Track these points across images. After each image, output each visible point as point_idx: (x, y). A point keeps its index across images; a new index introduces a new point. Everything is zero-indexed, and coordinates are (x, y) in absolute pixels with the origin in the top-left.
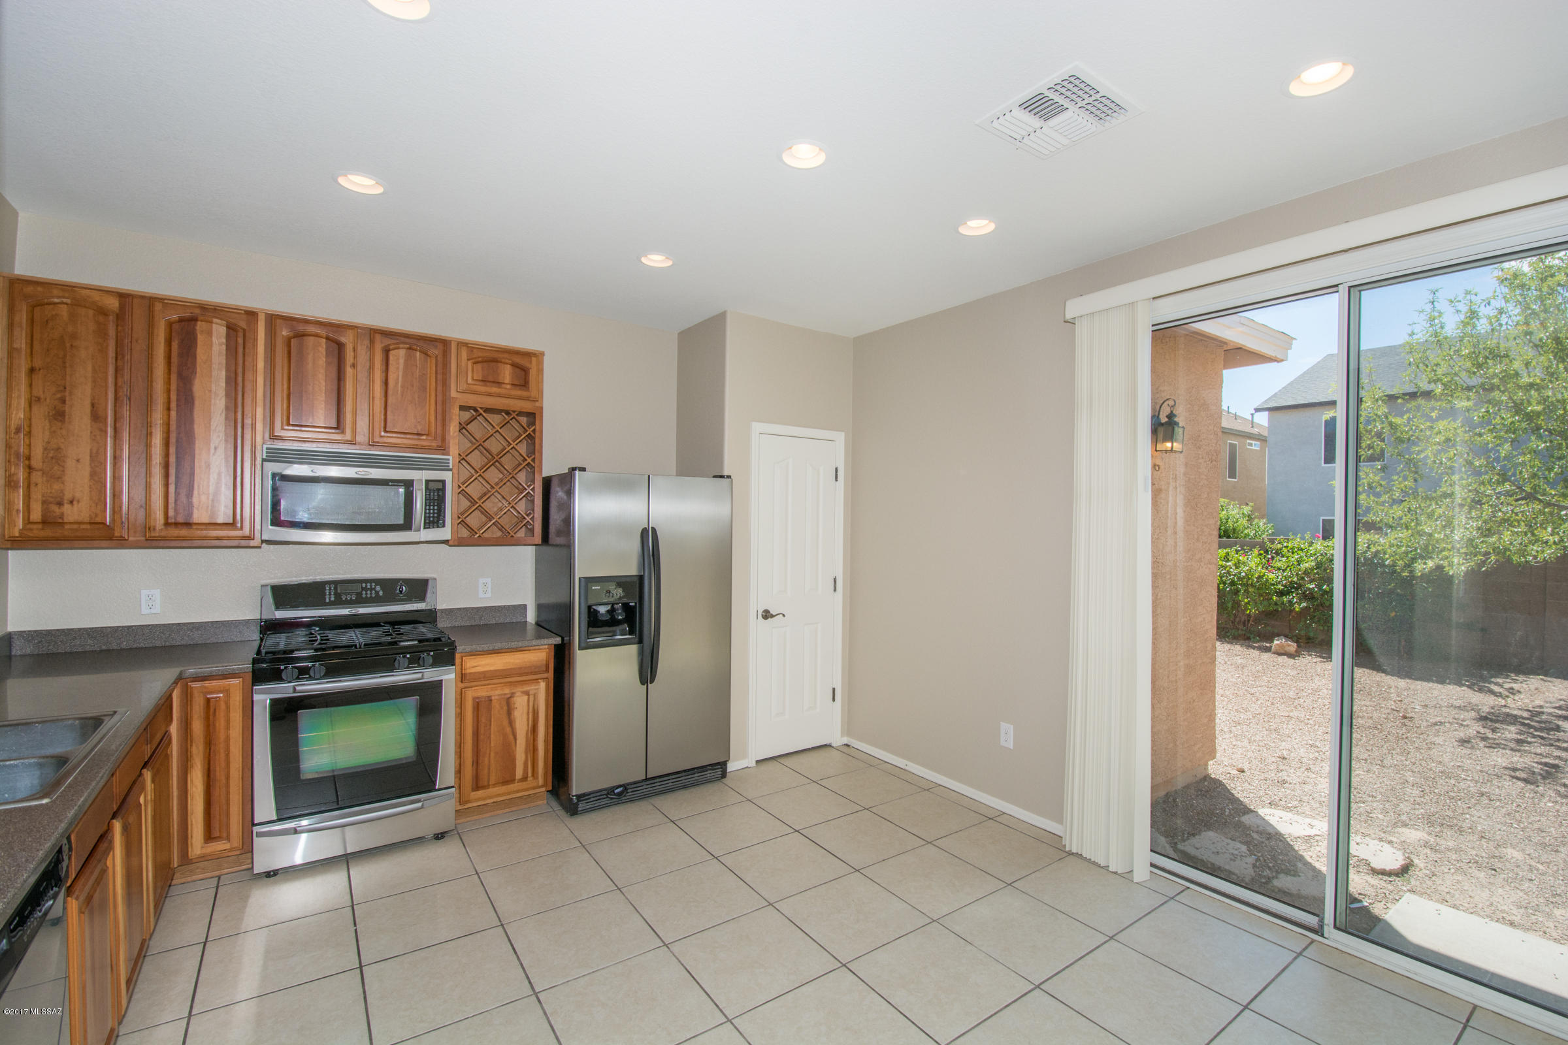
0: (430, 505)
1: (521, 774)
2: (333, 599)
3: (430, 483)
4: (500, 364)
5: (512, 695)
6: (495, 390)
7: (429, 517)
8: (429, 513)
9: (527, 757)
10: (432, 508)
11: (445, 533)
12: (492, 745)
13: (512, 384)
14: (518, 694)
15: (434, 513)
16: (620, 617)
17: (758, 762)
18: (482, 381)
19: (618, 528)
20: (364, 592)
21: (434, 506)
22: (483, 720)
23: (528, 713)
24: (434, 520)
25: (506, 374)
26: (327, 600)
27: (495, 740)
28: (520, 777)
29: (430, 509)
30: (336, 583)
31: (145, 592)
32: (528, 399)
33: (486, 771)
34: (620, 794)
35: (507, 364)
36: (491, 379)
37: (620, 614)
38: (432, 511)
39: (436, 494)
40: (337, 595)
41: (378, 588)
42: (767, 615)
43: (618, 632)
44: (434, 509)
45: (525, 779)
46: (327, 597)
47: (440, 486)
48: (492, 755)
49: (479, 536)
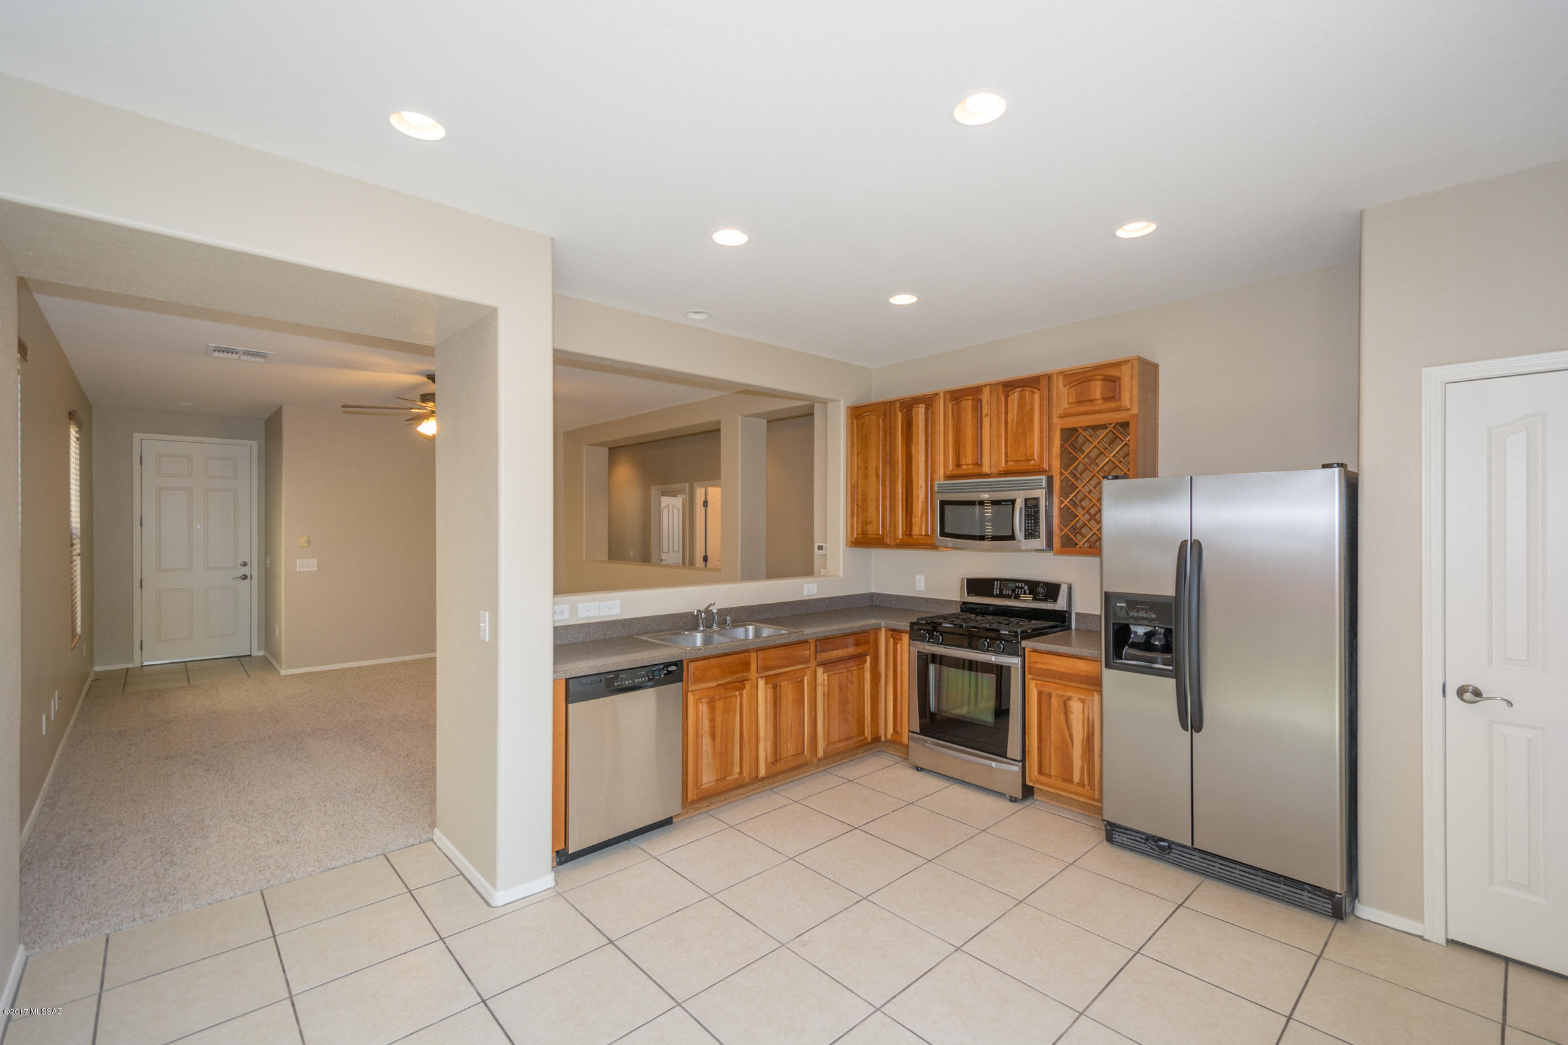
0: (1028, 520)
1: (1079, 776)
2: (998, 592)
3: (1028, 501)
4: (1091, 382)
5: (1070, 698)
6: (1090, 408)
7: (1028, 530)
8: (1028, 526)
9: (1083, 764)
10: (1030, 522)
11: (1040, 543)
12: (1053, 738)
13: (1103, 399)
14: (1075, 699)
15: (1031, 526)
16: (1157, 643)
17: (1451, 942)
18: (1077, 402)
19: (1151, 539)
20: (1017, 590)
21: (1031, 520)
22: (1045, 712)
23: (1084, 720)
24: (1031, 533)
25: (1097, 389)
26: (995, 593)
27: (1054, 736)
28: (1078, 781)
29: (1028, 523)
30: (1001, 580)
31: (917, 576)
32: (1118, 409)
33: (1048, 760)
34: (1162, 848)
35: (1097, 380)
36: (1083, 399)
37: (1159, 639)
38: (1030, 525)
39: (1032, 507)
40: (1001, 590)
41: (1026, 588)
42: (1471, 694)
43: (1159, 660)
44: (1031, 523)
45: (1082, 784)
46: (995, 590)
47: (1033, 502)
48: (1053, 748)
49: (1080, 547)
